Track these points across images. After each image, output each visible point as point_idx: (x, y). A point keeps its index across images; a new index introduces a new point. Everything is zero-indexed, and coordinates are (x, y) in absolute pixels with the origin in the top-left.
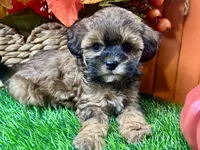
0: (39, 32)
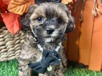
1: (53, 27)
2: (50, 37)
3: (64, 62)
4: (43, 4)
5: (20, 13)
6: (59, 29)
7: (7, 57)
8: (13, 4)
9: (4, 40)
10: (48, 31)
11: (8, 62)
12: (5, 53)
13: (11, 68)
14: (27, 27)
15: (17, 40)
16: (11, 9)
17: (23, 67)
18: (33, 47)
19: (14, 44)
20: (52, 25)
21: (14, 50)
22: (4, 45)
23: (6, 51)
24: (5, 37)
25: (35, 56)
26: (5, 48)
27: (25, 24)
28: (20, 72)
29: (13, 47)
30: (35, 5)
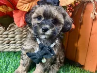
0: (13, 26)
1: (47, 26)
2: (45, 34)
3: (61, 58)
4: (43, 5)
5: (26, 10)
6: (53, 29)
7: (15, 48)
8: (21, 2)
9: (14, 33)
10: (43, 29)
11: (15, 52)
12: (14, 45)
13: (16, 58)
14: (29, 24)
15: (25, 34)
16: (19, 6)
17: (24, 56)
18: (33, 40)
19: (21, 38)
20: (47, 24)
21: (21, 43)
22: (13, 37)
23: (15, 43)
24: (15, 31)
25: (34, 47)
26: (14, 40)
27: (29, 21)
28: (21, 60)
29: (21, 40)
30: (37, 6)
